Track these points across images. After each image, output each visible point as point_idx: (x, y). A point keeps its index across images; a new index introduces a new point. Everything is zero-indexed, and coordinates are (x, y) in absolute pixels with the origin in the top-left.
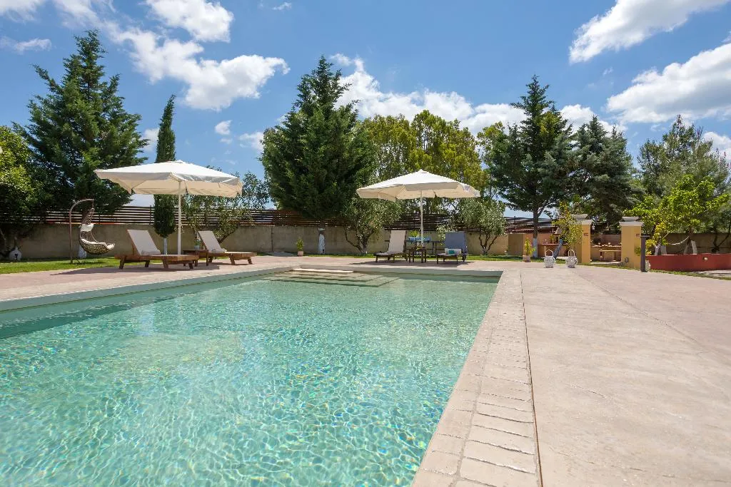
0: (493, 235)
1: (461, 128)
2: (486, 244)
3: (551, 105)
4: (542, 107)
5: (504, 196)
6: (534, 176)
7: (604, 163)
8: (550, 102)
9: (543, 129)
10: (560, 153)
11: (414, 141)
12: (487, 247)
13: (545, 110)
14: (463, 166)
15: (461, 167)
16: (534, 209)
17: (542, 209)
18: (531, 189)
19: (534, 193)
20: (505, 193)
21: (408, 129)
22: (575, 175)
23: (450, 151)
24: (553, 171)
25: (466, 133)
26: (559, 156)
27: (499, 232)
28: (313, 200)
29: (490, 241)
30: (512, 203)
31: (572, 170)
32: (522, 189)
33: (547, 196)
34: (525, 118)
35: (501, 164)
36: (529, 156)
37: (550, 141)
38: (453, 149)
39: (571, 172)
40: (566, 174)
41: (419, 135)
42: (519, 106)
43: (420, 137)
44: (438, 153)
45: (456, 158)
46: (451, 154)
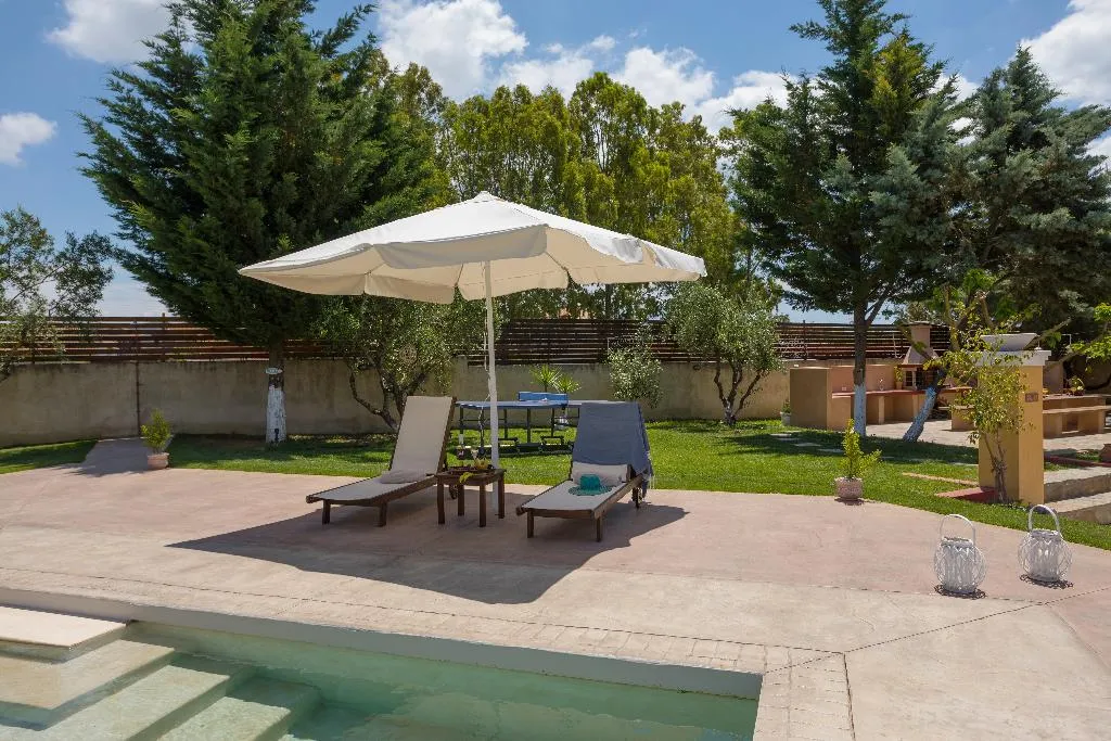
0: (749, 373)
1: (687, 117)
2: (733, 394)
3: (898, 27)
4: (875, 34)
5: (778, 272)
6: (856, 217)
7: (1051, 178)
8: (897, 17)
9: (882, 84)
10: (928, 153)
11: (575, 145)
12: (737, 403)
13: (884, 40)
14: (689, 202)
15: (684, 203)
16: (857, 306)
17: (877, 307)
18: (849, 252)
19: (856, 265)
20: (781, 265)
21: (560, 117)
22: (962, 215)
23: (656, 166)
24: (912, 198)
25: (697, 130)
26: (927, 159)
27: (764, 363)
28: (225, 291)
29: (743, 386)
30: (798, 292)
31: (957, 198)
32: (822, 254)
33: (888, 271)
34: (831, 60)
35: (767, 187)
36: (843, 161)
37: (899, 121)
38: (663, 163)
39: (956, 205)
40: (942, 210)
41: (584, 128)
42: (812, 31)
43: (590, 135)
44: (630, 171)
45: (672, 183)
46: (658, 174)
